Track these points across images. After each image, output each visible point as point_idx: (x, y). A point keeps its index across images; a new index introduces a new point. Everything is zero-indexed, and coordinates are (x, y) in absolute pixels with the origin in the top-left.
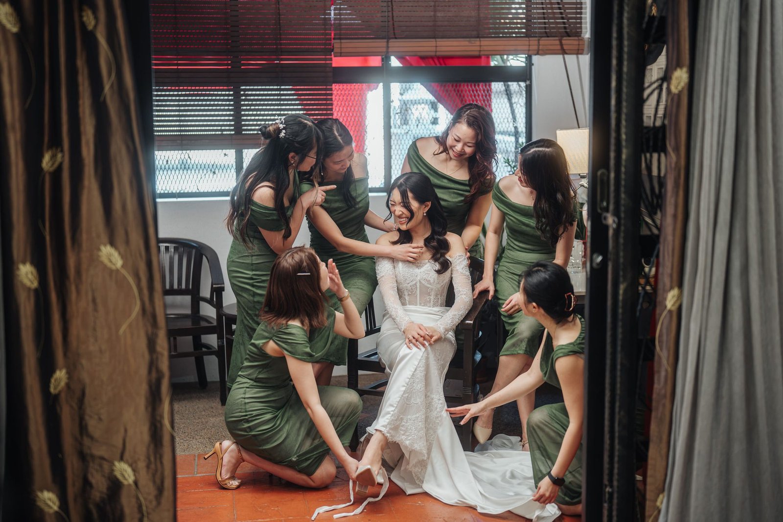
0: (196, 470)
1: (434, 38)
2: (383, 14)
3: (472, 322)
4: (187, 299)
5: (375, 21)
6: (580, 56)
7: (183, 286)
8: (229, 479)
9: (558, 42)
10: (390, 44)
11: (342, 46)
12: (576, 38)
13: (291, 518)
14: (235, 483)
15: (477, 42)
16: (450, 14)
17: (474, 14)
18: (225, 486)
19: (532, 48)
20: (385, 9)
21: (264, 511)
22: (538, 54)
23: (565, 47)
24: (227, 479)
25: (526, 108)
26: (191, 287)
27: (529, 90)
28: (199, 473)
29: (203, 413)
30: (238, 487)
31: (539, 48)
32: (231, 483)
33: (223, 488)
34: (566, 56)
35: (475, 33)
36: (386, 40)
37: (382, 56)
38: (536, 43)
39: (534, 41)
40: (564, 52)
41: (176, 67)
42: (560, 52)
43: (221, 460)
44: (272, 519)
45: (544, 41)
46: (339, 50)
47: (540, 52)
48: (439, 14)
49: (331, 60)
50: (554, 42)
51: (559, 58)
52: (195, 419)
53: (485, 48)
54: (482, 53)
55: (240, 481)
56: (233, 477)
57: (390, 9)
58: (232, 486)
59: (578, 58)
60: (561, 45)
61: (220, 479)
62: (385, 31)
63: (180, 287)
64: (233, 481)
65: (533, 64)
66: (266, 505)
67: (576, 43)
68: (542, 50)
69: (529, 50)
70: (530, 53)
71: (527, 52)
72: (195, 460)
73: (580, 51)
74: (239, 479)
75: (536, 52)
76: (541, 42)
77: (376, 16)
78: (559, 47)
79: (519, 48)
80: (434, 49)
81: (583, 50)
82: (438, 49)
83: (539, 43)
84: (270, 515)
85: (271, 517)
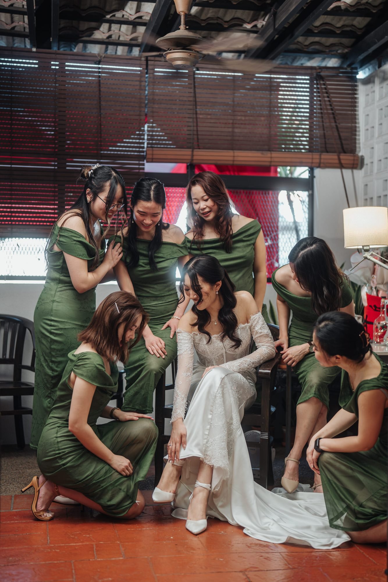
0: (12, 507)
1: (232, 149)
2: (189, 128)
3: (270, 371)
4: (10, 367)
5: (182, 134)
6: (355, 171)
7: (8, 356)
8: (43, 511)
9: (336, 157)
10: (195, 153)
11: (154, 153)
12: (352, 155)
13: (101, 543)
14: (49, 515)
15: (268, 154)
16: (246, 131)
17: (266, 131)
18: (39, 518)
19: (314, 161)
20: (191, 124)
21: (76, 537)
22: (319, 166)
23: (343, 162)
24: (41, 511)
25: (309, 214)
26: (14, 357)
27: (311, 197)
28: (15, 509)
29: (20, 466)
30: (51, 519)
31: (320, 161)
32: (45, 514)
33: (37, 519)
34: (344, 171)
35: (266, 147)
36: (191, 150)
37: (187, 163)
38: (318, 157)
39: (316, 156)
40: (341, 166)
41: (10, 166)
42: (338, 165)
43: (38, 493)
44: (84, 544)
45: (326, 156)
46: (150, 157)
47: (322, 165)
48: (236, 130)
49: (143, 165)
50: (332, 157)
51: (337, 172)
52: (13, 470)
53: (276, 160)
54: (273, 164)
55: (53, 513)
56: (46, 510)
57: (195, 124)
58: (46, 518)
59: (352, 172)
60: (339, 159)
61: (35, 511)
62: (190, 143)
63: (4, 357)
64: (47, 514)
65: (314, 177)
66: (78, 532)
67: (352, 158)
68: (324, 163)
69: (312, 163)
70: (314, 165)
71: (310, 165)
72: (11, 499)
73: (355, 166)
74: (52, 512)
75: (317, 165)
76: (323, 157)
77: (184, 130)
78: (337, 161)
79: (304, 160)
80: (231, 159)
81: (357, 164)
82: (236, 159)
83: (320, 157)
84: (81, 540)
85: (82, 542)
